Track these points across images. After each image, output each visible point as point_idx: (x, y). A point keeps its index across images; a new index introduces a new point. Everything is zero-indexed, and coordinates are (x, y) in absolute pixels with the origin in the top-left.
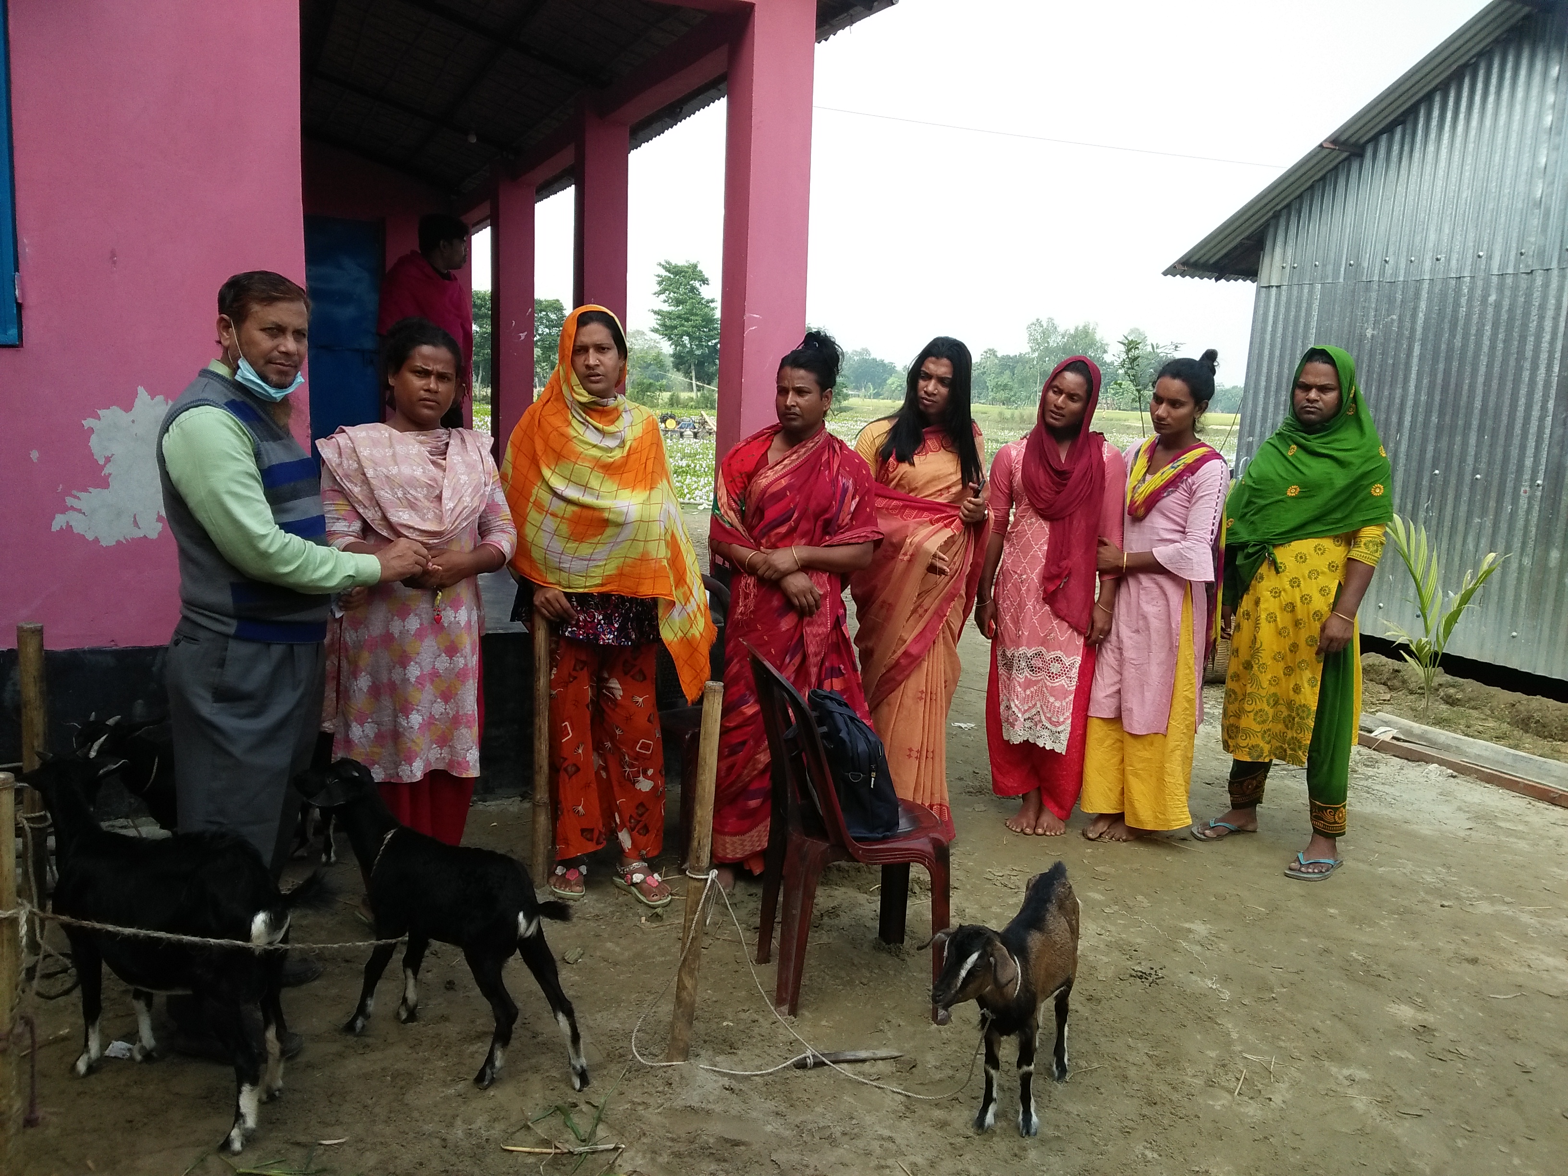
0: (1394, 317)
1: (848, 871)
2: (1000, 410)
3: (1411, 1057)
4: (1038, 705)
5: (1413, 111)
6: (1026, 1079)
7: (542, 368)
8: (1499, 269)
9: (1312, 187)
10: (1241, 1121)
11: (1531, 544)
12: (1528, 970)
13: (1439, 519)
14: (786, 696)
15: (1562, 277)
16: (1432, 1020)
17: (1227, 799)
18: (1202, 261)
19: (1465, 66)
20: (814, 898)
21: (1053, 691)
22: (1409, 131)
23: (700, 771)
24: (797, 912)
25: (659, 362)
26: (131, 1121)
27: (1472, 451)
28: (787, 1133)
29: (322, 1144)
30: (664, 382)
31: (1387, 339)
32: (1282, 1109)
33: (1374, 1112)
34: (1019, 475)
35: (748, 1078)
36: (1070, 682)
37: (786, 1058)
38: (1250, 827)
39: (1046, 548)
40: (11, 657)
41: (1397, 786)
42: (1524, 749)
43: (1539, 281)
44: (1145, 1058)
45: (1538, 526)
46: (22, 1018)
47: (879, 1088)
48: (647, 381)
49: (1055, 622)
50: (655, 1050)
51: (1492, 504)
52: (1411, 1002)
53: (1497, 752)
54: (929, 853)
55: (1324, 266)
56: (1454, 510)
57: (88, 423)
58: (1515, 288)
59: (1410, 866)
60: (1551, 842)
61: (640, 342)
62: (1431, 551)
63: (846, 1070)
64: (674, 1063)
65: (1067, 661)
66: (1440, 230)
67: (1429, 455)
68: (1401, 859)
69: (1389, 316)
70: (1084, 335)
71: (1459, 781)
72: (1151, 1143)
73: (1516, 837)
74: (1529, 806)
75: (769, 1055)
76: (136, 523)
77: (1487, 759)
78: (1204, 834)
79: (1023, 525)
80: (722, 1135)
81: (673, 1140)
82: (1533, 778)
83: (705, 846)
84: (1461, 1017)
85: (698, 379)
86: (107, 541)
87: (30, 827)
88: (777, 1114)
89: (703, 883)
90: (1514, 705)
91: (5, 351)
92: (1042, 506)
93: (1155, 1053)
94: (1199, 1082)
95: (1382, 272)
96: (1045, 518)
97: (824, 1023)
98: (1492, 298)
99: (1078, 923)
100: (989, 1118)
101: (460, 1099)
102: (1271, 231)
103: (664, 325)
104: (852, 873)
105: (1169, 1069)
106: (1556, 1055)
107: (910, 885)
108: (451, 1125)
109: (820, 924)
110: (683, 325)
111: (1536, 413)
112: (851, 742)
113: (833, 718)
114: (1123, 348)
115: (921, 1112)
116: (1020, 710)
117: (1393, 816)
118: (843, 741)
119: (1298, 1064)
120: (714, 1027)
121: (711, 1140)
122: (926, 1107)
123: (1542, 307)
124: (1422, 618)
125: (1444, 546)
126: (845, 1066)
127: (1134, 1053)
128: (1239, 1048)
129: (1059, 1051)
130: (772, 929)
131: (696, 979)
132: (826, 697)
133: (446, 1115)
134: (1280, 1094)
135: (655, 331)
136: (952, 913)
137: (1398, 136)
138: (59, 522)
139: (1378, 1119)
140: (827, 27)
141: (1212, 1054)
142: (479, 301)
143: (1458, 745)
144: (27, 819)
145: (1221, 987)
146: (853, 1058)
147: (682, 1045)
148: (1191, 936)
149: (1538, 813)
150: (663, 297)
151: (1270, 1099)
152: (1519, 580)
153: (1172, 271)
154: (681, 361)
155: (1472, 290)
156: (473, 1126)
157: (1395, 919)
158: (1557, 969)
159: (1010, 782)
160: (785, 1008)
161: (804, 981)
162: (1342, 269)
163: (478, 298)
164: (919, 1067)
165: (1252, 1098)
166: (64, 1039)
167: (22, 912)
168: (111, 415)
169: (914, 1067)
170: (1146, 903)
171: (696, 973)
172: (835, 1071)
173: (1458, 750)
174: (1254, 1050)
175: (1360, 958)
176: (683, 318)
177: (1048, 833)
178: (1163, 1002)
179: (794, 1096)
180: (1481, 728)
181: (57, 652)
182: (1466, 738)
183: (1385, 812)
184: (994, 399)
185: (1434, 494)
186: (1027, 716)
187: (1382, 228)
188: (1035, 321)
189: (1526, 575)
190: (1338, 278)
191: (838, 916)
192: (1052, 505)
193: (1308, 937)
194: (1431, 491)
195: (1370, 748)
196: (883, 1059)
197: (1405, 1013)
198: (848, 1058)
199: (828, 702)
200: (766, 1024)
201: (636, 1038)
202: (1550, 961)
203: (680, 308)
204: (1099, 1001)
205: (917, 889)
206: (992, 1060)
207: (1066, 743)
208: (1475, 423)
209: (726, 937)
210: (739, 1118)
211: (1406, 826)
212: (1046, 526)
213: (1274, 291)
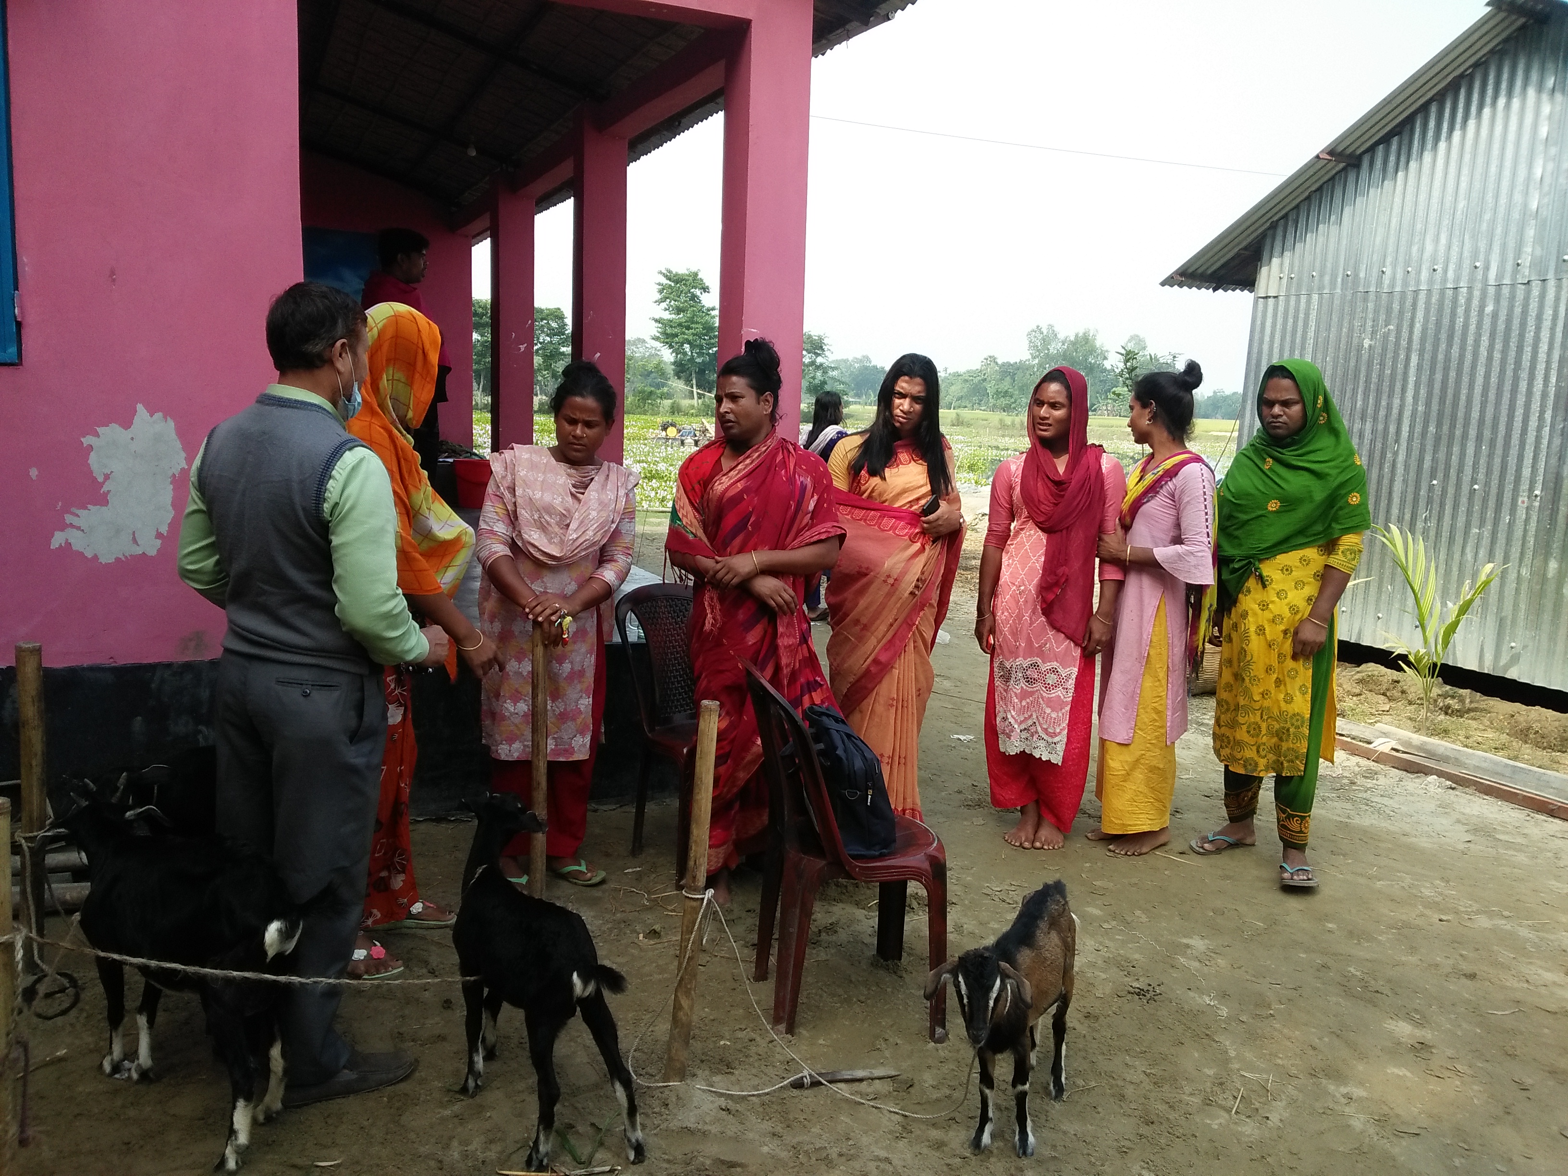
0: (1391, 327)
1: (846, 886)
2: (1000, 417)
3: (1408, 1074)
4: (1034, 717)
5: (1410, 120)
6: (1021, 1099)
7: (543, 376)
8: (1496, 280)
9: (1308, 198)
10: (1238, 1140)
11: (1529, 554)
12: (1526, 985)
13: (1437, 529)
14: (782, 713)
15: (1559, 288)
16: (1429, 1036)
17: (1224, 812)
18: (1200, 271)
19: (1462, 76)
20: (812, 914)
21: (1049, 702)
22: (1405, 142)
23: (696, 791)
24: (794, 930)
25: (660, 370)
26: (129, 1143)
27: (1469, 461)
28: (784, 1155)
29: (317, 1166)
30: (665, 389)
31: (1384, 349)
32: (1279, 1128)
33: (1371, 1131)
34: (1018, 489)
35: (744, 1098)
36: (1066, 694)
37: (783, 1078)
38: (1248, 841)
39: (1043, 559)
40: (10, 675)
41: (1396, 798)
42: (1522, 761)
43: (1535, 292)
44: (1142, 1076)
45: (1536, 536)
46: (18, 1042)
47: (876, 1108)
48: (648, 389)
49: (1051, 633)
50: (652, 1071)
51: (1490, 514)
52: (1409, 1018)
53: (1496, 763)
54: (926, 871)
55: (1322, 276)
56: (1452, 520)
57: (87, 440)
58: (1512, 298)
59: (1408, 880)
60: (1549, 854)
61: (641, 350)
62: (1428, 561)
63: (843, 1089)
64: (671, 1084)
65: (1063, 672)
66: (1437, 240)
67: (1427, 464)
68: (1400, 872)
69: (1386, 326)
70: (1084, 342)
71: (1457, 793)
72: (1148, 1163)
73: (1515, 850)
74: (1528, 818)
75: (765, 1074)
76: (135, 541)
77: (1485, 770)
78: (1202, 847)
79: (1022, 538)
80: (718, 1156)
81: (668, 1161)
82: (1532, 791)
83: (701, 865)
84: (1459, 1033)
85: (699, 386)
86: (106, 558)
87: (28, 847)
88: (774, 1135)
89: (699, 903)
90: (1513, 716)
91: (4, 371)
92: (1041, 520)
93: (1152, 1071)
94: (1196, 1100)
95: (1379, 282)
96: (1043, 530)
97: (821, 1041)
98: (1489, 309)
99: (1074, 941)
100: (986, 1138)
101: (456, 1120)
102: (1268, 241)
103: (664, 333)
104: (851, 888)
105: (1166, 1087)
106: (1553, 1072)
107: (908, 900)
108: (447, 1147)
109: (818, 941)
110: (684, 333)
111: (1533, 423)
112: (847, 759)
113: (829, 735)
114: (1122, 358)
115: (919, 1132)
116: (1016, 720)
117: (1392, 828)
118: (839, 759)
119: (1296, 1082)
120: (711, 1046)
121: (708, 1162)
122: (923, 1127)
123: (1539, 318)
124: (1420, 629)
125: (1442, 556)
126: (842, 1085)
127: (1132, 1071)
128: (1237, 1066)
129: (1056, 1070)
130: (770, 946)
131: (692, 999)
132: (823, 714)
133: (442, 1136)
134: (1278, 1113)
135: (656, 339)
136: (949, 928)
137: (1394, 147)
138: (58, 540)
139: (1376, 1138)
140: (824, 41)
141: (1210, 1072)
142: (481, 310)
143: (1458, 756)
144: (25, 838)
145: (1219, 1004)
146: (850, 1077)
147: (678, 1065)
148: (1189, 951)
149: (1537, 824)
150: (664, 305)
151: (1267, 1118)
152: (1518, 591)
153: (1169, 282)
154: (682, 369)
155: (1469, 300)
156: (469, 1148)
157: (1393, 934)
158: (1555, 983)
159: (1008, 794)
160: (782, 1027)
161: (802, 999)
162: (1339, 280)
163: (480, 307)
164: (917, 1086)
165: (1249, 1117)
166: (61, 1060)
167: (18, 937)
168: (111, 432)
169: (911, 1086)
170: (1144, 918)
171: (693, 992)
172: (831, 1091)
173: (1457, 762)
174: (1252, 1068)
175: (1358, 973)
176: (685, 326)
177: (1045, 847)
178: (1161, 1019)
179: (791, 1117)
180: (1480, 739)
181: (57, 670)
182: (1466, 749)
183: (1385, 824)
184: (994, 405)
185: (1432, 503)
186: (1023, 727)
187: (1378, 240)
188: (1035, 328)
189: (1524, 587)
190: (1335, 289)
191: (836, 932)
192: (1051, 517)
193: (1306, 952)
194: (1430, 501)
195: (1368, 759)
196: (880, 1078)
197: (1404, 1030)
198: (846, 1077)
199: (824, 718)
200: (763, 1043)
201: (633, 1057)
202: (1549, 976)
203: (681, 316)
204: (1097, 1018)
205: (915, 904)
206: (987, 1079)
207: (1062, 754)
208: (1473, 433)
209: (723, 954)
210: (736, 1139)
211: (1404, 839)
212: (1043, 537)
213: (1271, 301)
